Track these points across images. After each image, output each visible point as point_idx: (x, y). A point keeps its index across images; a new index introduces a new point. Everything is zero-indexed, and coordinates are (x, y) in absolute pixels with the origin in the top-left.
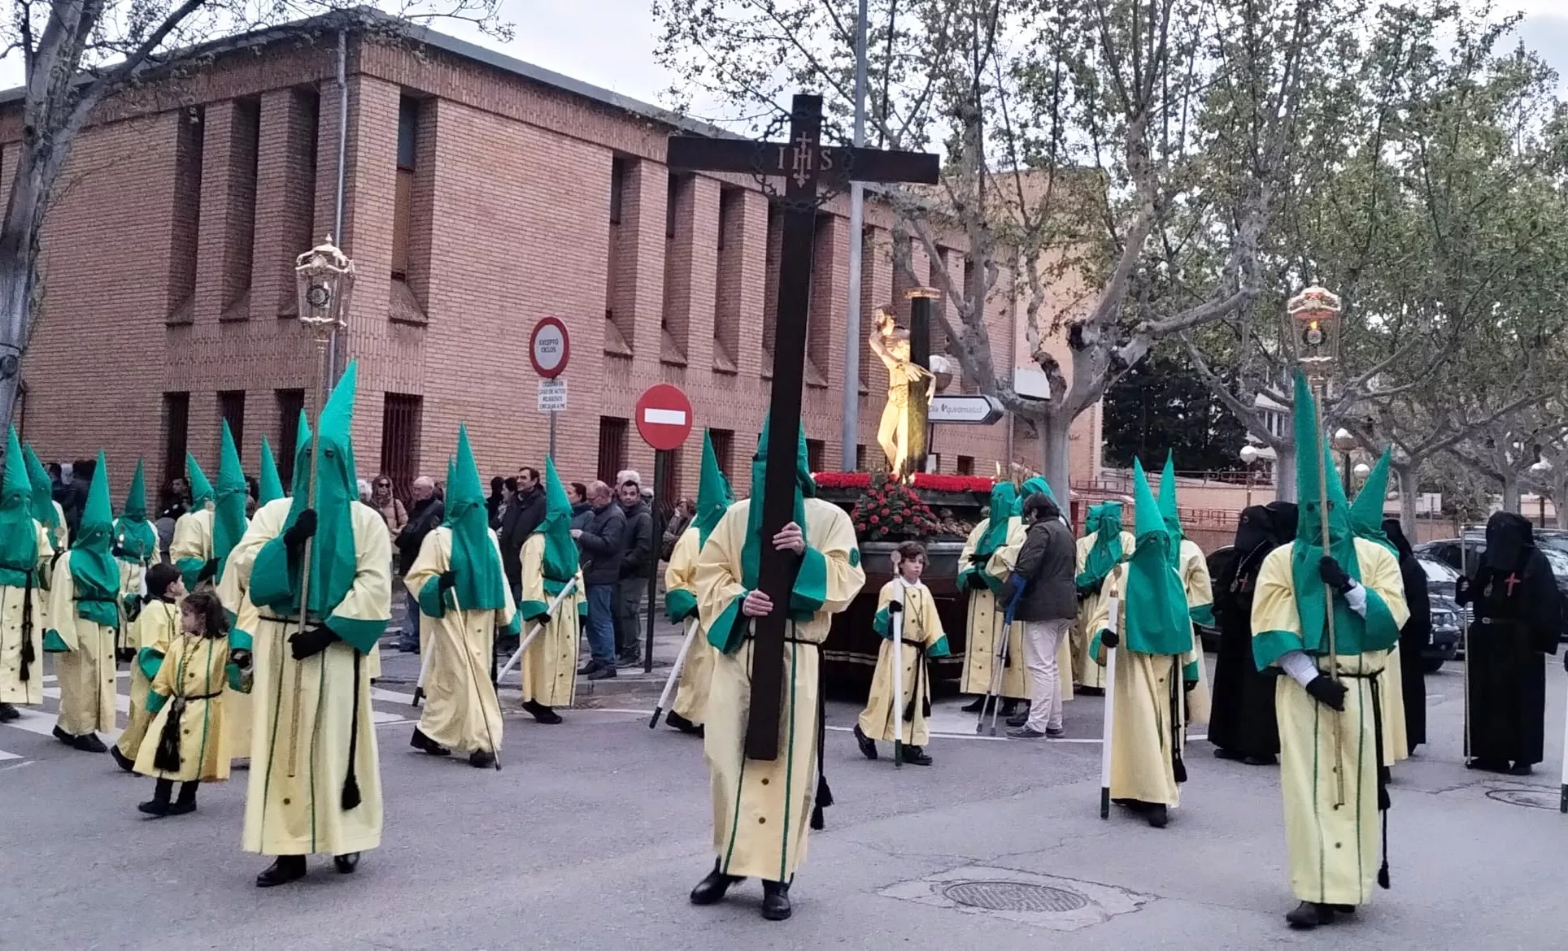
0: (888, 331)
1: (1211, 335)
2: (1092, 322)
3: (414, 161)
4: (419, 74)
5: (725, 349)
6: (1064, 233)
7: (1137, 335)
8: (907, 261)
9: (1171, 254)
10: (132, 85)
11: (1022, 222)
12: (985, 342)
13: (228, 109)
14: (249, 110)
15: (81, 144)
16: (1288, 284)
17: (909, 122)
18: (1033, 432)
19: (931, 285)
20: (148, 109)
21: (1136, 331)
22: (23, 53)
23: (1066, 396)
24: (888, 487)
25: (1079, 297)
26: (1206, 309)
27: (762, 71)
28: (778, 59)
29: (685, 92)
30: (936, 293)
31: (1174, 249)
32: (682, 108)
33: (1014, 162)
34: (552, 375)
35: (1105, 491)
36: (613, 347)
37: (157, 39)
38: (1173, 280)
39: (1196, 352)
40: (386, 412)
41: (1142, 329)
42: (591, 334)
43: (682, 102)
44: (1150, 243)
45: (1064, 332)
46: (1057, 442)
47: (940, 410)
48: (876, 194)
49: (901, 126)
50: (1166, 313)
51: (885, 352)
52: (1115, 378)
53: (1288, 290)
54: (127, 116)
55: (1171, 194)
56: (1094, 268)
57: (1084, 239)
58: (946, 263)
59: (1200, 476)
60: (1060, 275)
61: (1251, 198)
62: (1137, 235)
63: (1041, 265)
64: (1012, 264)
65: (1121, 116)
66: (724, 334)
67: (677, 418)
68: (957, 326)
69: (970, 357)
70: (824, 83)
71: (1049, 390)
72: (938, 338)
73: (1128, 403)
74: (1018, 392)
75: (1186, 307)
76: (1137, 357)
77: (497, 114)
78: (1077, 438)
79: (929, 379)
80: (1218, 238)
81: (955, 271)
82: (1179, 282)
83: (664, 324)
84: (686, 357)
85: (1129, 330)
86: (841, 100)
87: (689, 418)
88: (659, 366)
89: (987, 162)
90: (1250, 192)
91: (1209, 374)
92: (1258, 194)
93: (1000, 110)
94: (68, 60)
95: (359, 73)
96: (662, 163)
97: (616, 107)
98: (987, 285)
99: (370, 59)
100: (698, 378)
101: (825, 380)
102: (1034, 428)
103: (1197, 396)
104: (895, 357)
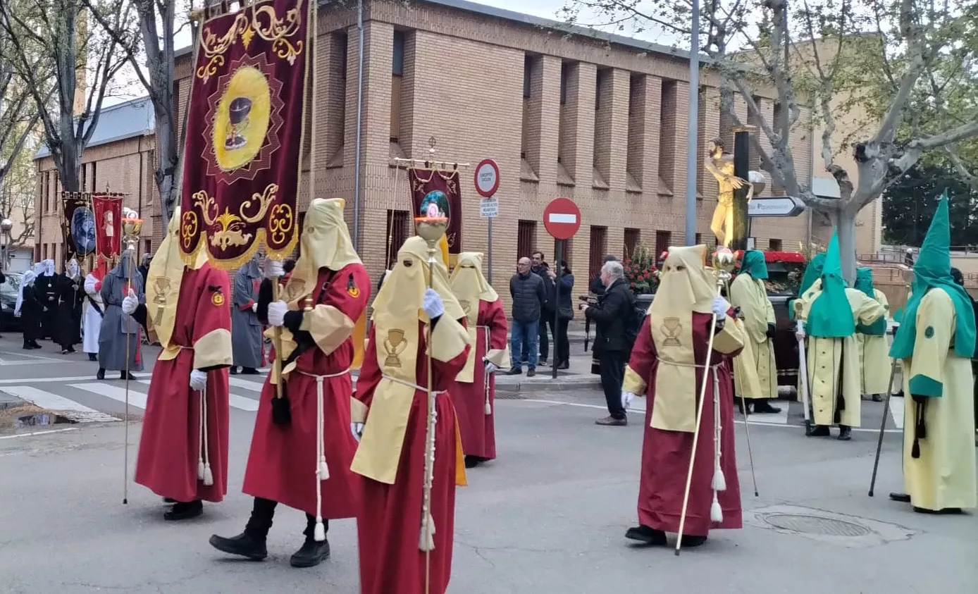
0: (718, 156)
2: (873, 142)
3: (402, 68)
4: (405, 17)
5: (601, 174)
6: (851, 80)
7: (909, 150)
8: (731, 108)
9: (937, 91)
11: (818, 75)
12: (789, 160)
17: (731, 14)
18: (826, 222)
19: (748, 124)
21: (909, 147)
23: (853, 194)
25: (863, 124)
26: (965, 129)
29: (573, 9)
31: (940, 86)
32: (571, 19)
33: (811, 34)
34: (488, 195)
35: (884, 262)
36: (526, 176)
38: (939, 109)
39: (957, 160)
40: (388, 221)
41: (913, 146)
42: (513, 169)
43: (571, 16)
44: (920, 83)
45: (851, 150)
46: (846, 228)
47: (755, 207)
48: (708, 64)
49: (725, 17)
50: (934, 133)
51: (715, 170)
52: (891, 181)
55: (936, 47)
56: (872, 102)
57: (866, 84)
58: (759, 108)
59: (963, 249)
60: (848, 110)
62: (910, 79)
63: (832, 105)
64: (811, 105)
66: (600, 163)
67: (570, 219)
68: (769, 151)
69: (778, 171)
71: (839, 191)
72: (755, 159)
73: (902, 199)
74: (815, 194)
75: (950, 127)
76: (909, 166)
77: (452, 36)
78: (862, 225)
81: (766, 111)
82: (944, 109)
83: (559, 160)
84: (574, 180)
85: (903, 146)
87: (578, 219)
88: (556, 186)
89: (791, 35)
91: (969, 175)
95: (370, 20)
96: (557, 57)
97: (527, 24)
98: (791, 121)
99: (376, 11)
100: (582, 193)
101: (672, 191)
102: (828, 219)
103: (958, 193)
104: (723, 174)
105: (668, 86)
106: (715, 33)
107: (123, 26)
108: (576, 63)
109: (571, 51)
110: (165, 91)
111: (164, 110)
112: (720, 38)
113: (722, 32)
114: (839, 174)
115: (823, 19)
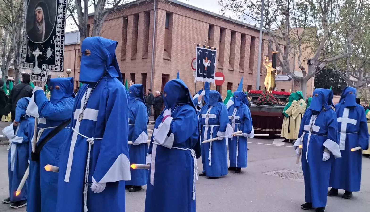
0: (267, 60)
1: (340, 63)
2: (313, 59)
3: (168, 26)
4: (170, 8)
5: (231, 66)
6: (307, 40)
8: (271, 46)
9: (331, 45)
10: (114, 11)
11: (298, 38)
12: (288, 64)
13: (132, 17)
14: (136, 16)
15: (105, 24)
16: (358, 52)
17: (273, 16)
20: (117, 17)
21: (323, 61)
22: (94, 5)
23: (306, 75)
24: (266, 93)
25: (310, 54)
26: (339, 57)
27: (241, 6)
28: (245, 3)
29: (224, 10)
30: (278, 52)
31: (332, 44)
32: (224, 14)
33: (296, 25)
37: (119, 2)
39: (336, 67)
40: (162, 78)
43: (224, 13)
44: (327, 42)
45: (306, 62)
46: (304, 86)
47: (278, 78)
48: (265, 32)
49: (271, 17)
50: (330, 58)
51: (266, 65)
52: (317, 72)
53: (358, 53)
54: (113, 18)
55: (332, 31)
56: (313, 47)
57: (311, 42)
58: (280, 47)
60: (306, 50)
61: (351, 32)
62: (324, 40)
63: (301, 47)
64: (295, 47)
65: (321, 14)
66: (231, 62)
67: (221, 79)
68: (282, 60)
69: (285, 67)
70: (254, 8)
71: (302, 75)
72: (278, 63)
73: (320, 79)
74: (296, 75)
75: (334, 56)
76: (323, 67)
77: (186, 16)
78: (308, 86)
79: (276, 71)
80: (342, 41)
81: (282, 48)
82: (333, 51)
83: (219, 60)
84: (223, 67)
85: (321, 62)
86: (258, 11)
87: (224, 79)
88: (217, 69)
89: (290, 25)
90: (350, 31)
91: (339, 71)
92: (352, 31)
93: (293, 13)
94: (102, 6)
95: (158, 8)
96: (219, 26)
97: (210, 15)
98: (289, 51)
99: (160, 5)
100: (225, 71)
101: (253, 72)
102: (299, 83)
103: (336, 77)
104: (269, 66)
105: (253, 38)
106: (268, 22)
107: (69, 3)
108: (225, 29)
109: (223, 25)
110: (84, 27)
111: (83, 34)
112: (269, 23)
113: (270, 22)
114: (303, 69)
115: (299, 21)
